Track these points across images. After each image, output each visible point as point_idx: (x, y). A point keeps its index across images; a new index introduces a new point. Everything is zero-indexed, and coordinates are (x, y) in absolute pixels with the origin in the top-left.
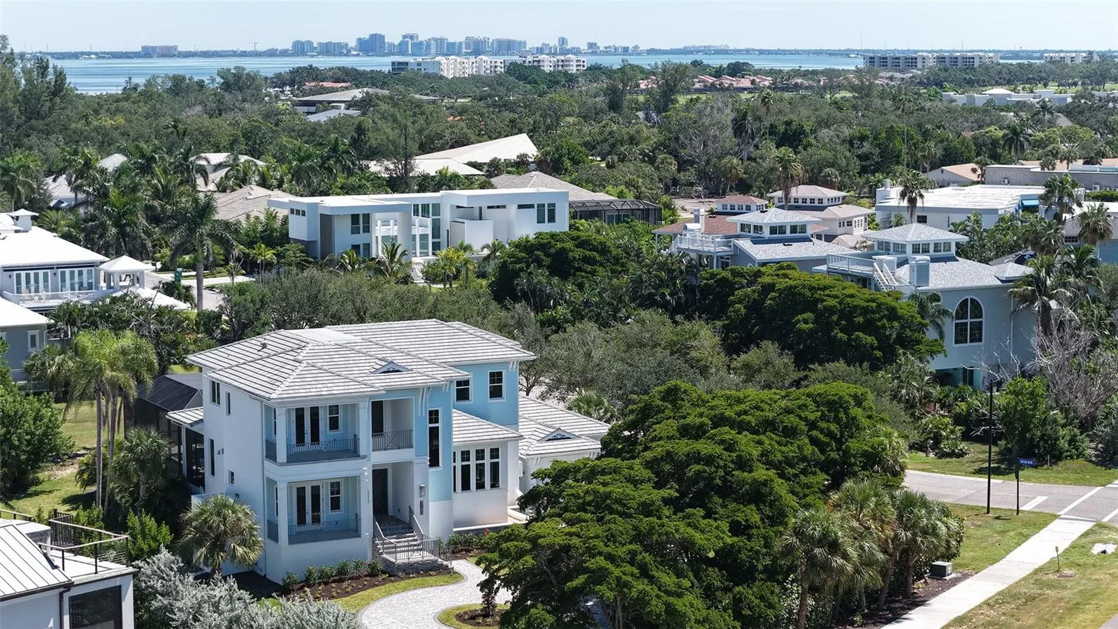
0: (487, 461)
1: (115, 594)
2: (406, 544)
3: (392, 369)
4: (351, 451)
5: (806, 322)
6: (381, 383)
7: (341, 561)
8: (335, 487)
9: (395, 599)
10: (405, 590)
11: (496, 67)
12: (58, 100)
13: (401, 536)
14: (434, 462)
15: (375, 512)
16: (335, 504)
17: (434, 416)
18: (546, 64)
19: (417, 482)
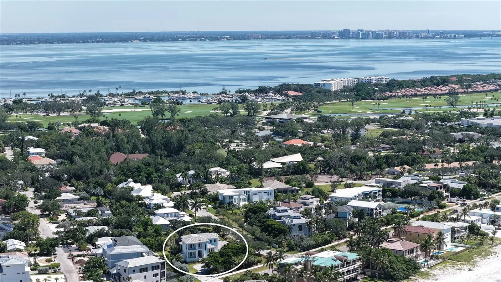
1: (164, 263)
3: (200, 240)
4: (195, 249)
6: (198, 242)
7: (193, 261)
8: (194, 252)
11: (355, 82)
12: (186, 140)
14: (205, 250)
15: (198, 255)
16: (194, 254)
17: (205, 245)
18: (373, 80)
19: (203, 252)
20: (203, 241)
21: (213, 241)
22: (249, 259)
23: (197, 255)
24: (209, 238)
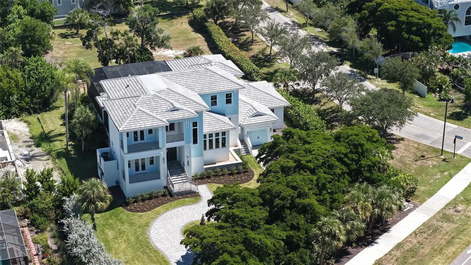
0: (220, 137)
2: (181, 179)
3: (175, 109)
5: (392, 26)
7: (150, 192)
9: (169, 214)
10: (175, 207)
13: (179, 175)
14: (195, 142)
17: (195, 125)
19: (186, 153)
20: (186, 115)
21: (221, 101)
22: (380, 207)
23: (163, 166)
24: (207, 91)
